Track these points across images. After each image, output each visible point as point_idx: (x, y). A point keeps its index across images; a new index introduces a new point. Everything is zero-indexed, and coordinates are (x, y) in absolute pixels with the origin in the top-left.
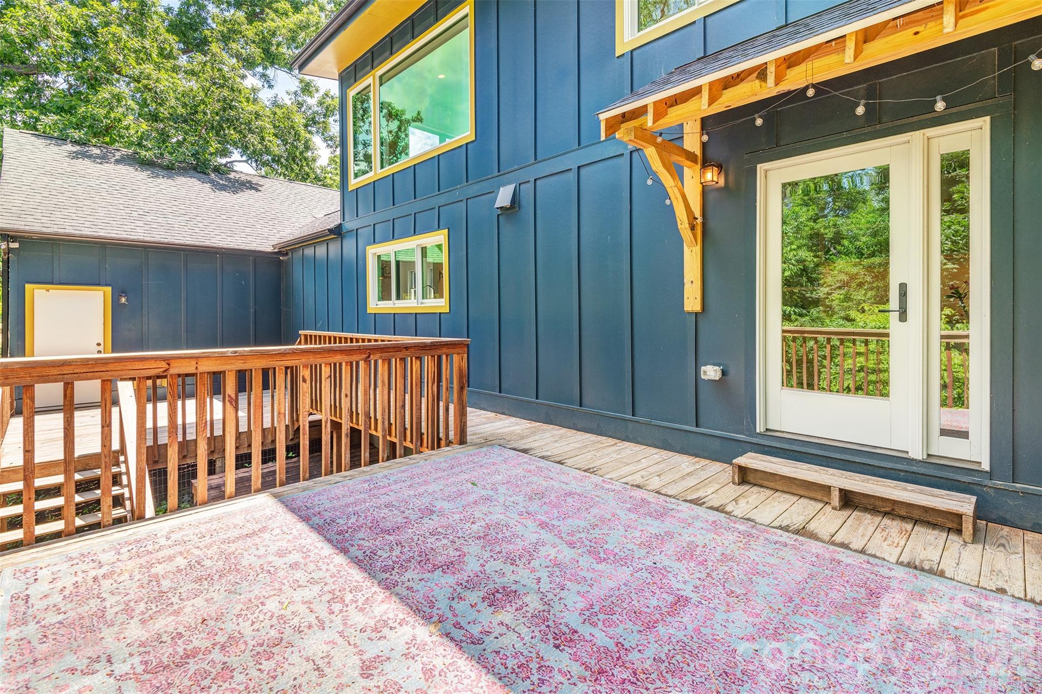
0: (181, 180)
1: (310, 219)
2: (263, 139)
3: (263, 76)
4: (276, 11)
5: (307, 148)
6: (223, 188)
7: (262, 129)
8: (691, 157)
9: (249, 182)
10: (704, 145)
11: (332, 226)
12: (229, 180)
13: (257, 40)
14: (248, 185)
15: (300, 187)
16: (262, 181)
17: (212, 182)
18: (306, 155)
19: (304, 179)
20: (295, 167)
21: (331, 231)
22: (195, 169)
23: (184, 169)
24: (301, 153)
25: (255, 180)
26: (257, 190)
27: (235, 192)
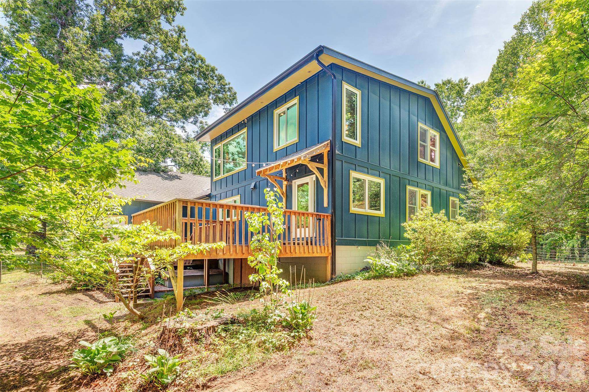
0: (150, 176)
1: (201, 191)
2: (182, 158)
3: (183, 127)
4: (188, 96)
5: (201, 160)
6: (166, 179)
7: (182, 154)
8: (284, 179)
9: (177, 176)
10: (286, 176)
11: (208, 194)
12: (168, 175)
13: (180, 111)
14: (177, 177)
15: (198, 177)
16: (182, 175)
17: (162, 176)
18: (201, 163)
19: (200, 174)
20: (196, 168)
21: (207, 196)
22: (154, 171)
23: (151, 171)
24: (199, 162)
25: (179, 175)
26: (180, 179)
27: (171, 180)
